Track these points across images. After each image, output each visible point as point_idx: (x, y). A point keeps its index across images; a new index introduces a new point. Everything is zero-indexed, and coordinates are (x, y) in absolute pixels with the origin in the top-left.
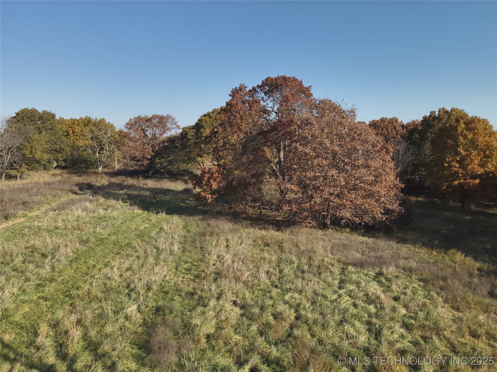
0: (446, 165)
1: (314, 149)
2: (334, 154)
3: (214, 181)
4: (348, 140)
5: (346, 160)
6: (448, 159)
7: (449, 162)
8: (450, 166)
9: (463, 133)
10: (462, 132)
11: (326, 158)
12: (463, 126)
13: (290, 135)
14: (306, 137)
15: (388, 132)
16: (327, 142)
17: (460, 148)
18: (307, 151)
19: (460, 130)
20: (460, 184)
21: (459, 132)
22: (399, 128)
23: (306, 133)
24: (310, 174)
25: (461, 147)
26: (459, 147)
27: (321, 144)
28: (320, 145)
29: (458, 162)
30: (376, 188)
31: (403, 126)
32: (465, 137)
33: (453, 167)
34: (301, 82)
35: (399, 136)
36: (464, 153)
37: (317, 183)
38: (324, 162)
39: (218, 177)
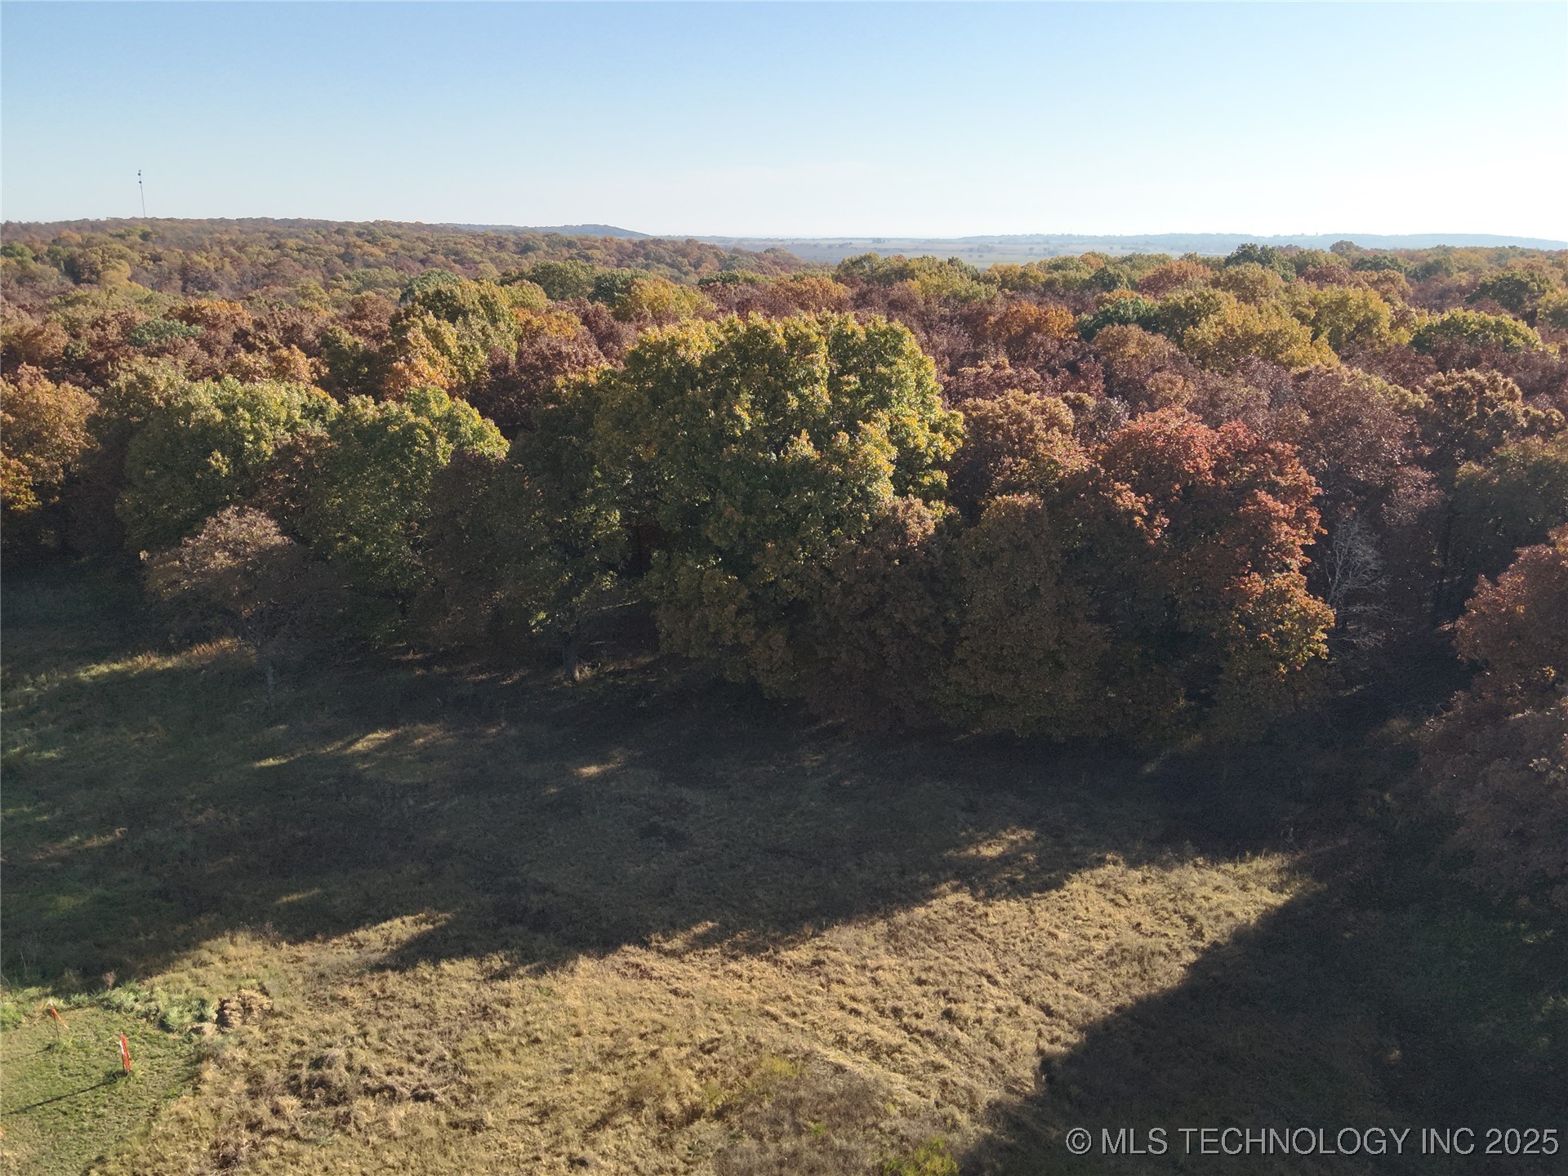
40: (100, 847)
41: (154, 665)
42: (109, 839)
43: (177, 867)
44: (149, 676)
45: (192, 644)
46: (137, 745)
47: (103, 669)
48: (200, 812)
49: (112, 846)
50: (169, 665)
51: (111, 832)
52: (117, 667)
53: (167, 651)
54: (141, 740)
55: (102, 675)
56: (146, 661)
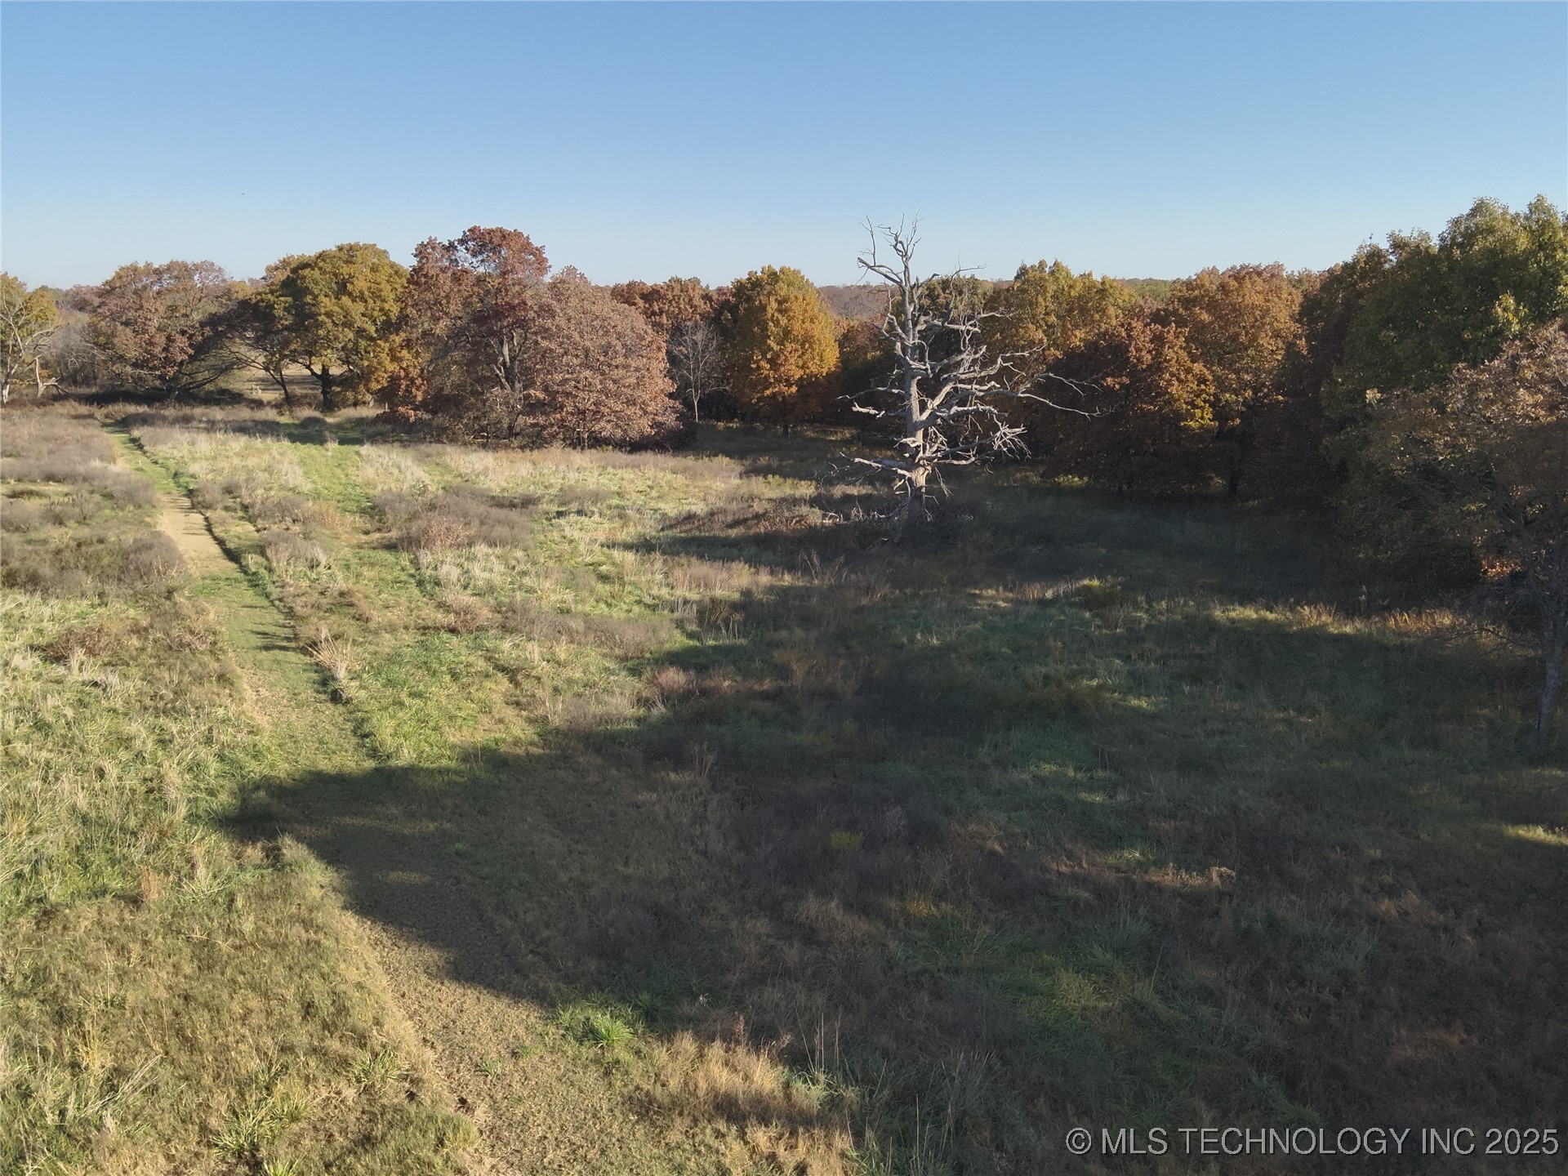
0: (754, 366)
1: (561, 344)
2: (587, 351)
3: (417, 390)
4: (601, 333)
5: (602, 359)
7: (757, 362)
8: (759, 368)
10: (773, 315)
11: (577, 356)
12: (774, 305)
13: (522, 324)
14: (549, 329)
15: (680, 308)
16: (576, 336)
17: (770, 340)
18: (553, 346)
19: (770, 311)
20: (774, 393)
22: (697, 301)
23: (549, 323)
24: (558, 377)
25: (772, 338)
26: (769, 337)
27: (569, 337)
28: (568, 339)
29: (769, 361)
30: (638, 393)
31: (707, 297)
32: (777, 323)
33: (762, 369)
34: (528, 238)
35: (698, 316)
36: (776, 348)
37: (569, 388)
38: (575, 360)
39: (423, 384)
40: (1176, 893)
41: (1326, 625)
42: (1196, 881)
43: (1327, 1007)
44: (1315, 638)
45: (1388, 609)
46: (1281, 728)
47: (1250, 613)
48: (1392, 892)
49: (1196, 899)
50: (1348, 629)
51: (1203, 869)
52: (1270, 616)
53: (1349, 610)
54: (1288, 722)
55: (1247, 621)
56: (1314, 616)
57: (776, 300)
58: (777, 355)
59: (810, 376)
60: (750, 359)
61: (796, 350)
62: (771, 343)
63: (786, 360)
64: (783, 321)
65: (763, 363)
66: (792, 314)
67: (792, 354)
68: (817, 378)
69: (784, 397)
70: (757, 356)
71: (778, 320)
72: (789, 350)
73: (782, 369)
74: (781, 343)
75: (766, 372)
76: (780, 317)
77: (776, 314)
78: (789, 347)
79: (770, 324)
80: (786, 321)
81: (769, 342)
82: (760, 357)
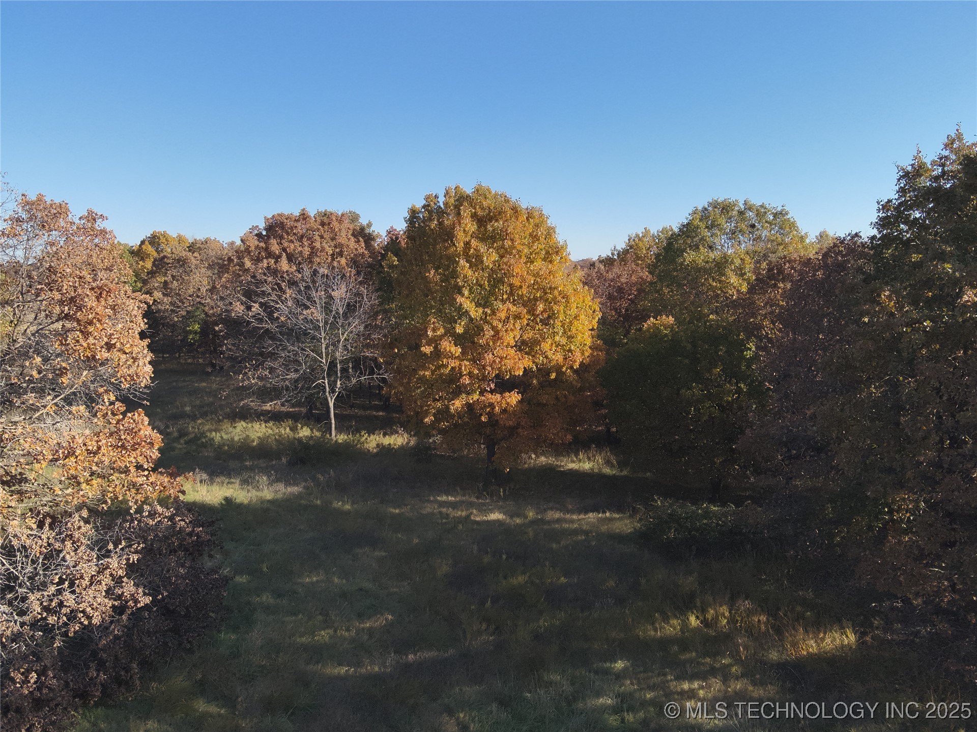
0: (427, 350)
6: (434, 330)
7: (435, 341)
8: (438, 354)
9: (469, 249)
10: (467, 244)
12: (471, 226)
17: (463, 295)
19: (461, 238)
20: (470, 407)
21: (460, 246)
25: (466, 293)
26: (459, 290)
29: (459, 340)
32: (476, 262)
33: (445, 357)
36: (475, 312)
57: (474, 216)
58: (475, 329)
59: (543, 371)
60: (419, 334)
61: (517, 317)
62: (465, 302)
63: (497, 336)
64: (490, 257)
65: (448, 346)
66: (507, 243)
67: (510, 326)
68: (560, 373)
69: (491, 415)
70: (435, 328)
71: (479, 257)
72: (503, 315)
73: (489, 357)
74: (484, 303)
75: (453, 363)
76: (483, 249)
77: (474, 243)
78: (504, 309)
79: (462, 262)
80: (495, 257)
81: (459, 299)
82: (441, 331)
